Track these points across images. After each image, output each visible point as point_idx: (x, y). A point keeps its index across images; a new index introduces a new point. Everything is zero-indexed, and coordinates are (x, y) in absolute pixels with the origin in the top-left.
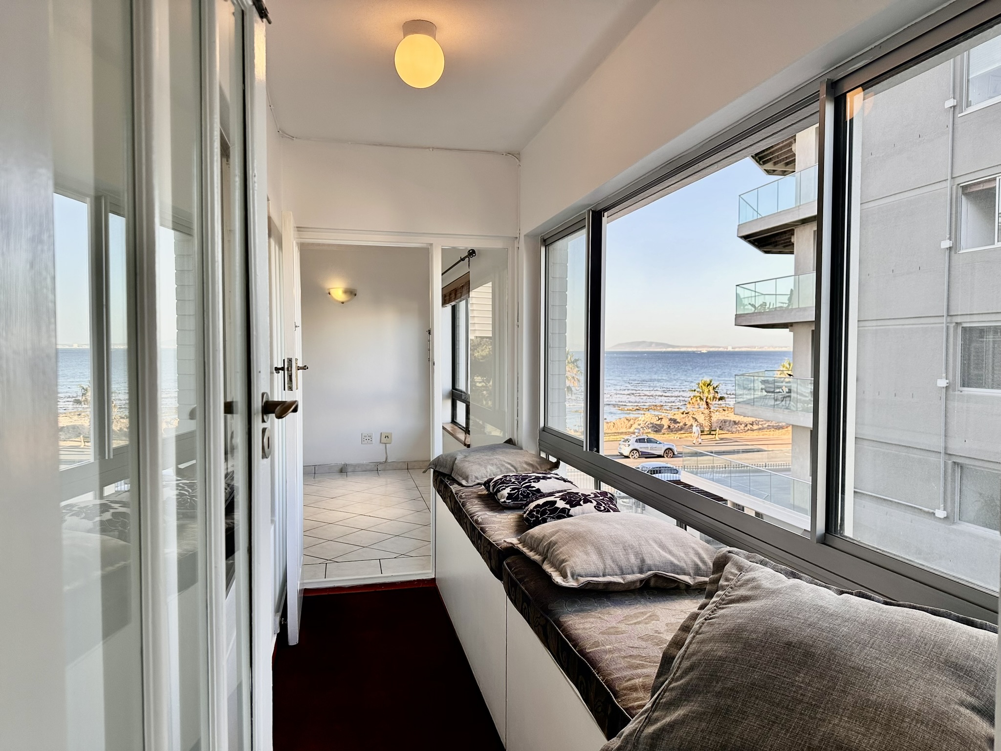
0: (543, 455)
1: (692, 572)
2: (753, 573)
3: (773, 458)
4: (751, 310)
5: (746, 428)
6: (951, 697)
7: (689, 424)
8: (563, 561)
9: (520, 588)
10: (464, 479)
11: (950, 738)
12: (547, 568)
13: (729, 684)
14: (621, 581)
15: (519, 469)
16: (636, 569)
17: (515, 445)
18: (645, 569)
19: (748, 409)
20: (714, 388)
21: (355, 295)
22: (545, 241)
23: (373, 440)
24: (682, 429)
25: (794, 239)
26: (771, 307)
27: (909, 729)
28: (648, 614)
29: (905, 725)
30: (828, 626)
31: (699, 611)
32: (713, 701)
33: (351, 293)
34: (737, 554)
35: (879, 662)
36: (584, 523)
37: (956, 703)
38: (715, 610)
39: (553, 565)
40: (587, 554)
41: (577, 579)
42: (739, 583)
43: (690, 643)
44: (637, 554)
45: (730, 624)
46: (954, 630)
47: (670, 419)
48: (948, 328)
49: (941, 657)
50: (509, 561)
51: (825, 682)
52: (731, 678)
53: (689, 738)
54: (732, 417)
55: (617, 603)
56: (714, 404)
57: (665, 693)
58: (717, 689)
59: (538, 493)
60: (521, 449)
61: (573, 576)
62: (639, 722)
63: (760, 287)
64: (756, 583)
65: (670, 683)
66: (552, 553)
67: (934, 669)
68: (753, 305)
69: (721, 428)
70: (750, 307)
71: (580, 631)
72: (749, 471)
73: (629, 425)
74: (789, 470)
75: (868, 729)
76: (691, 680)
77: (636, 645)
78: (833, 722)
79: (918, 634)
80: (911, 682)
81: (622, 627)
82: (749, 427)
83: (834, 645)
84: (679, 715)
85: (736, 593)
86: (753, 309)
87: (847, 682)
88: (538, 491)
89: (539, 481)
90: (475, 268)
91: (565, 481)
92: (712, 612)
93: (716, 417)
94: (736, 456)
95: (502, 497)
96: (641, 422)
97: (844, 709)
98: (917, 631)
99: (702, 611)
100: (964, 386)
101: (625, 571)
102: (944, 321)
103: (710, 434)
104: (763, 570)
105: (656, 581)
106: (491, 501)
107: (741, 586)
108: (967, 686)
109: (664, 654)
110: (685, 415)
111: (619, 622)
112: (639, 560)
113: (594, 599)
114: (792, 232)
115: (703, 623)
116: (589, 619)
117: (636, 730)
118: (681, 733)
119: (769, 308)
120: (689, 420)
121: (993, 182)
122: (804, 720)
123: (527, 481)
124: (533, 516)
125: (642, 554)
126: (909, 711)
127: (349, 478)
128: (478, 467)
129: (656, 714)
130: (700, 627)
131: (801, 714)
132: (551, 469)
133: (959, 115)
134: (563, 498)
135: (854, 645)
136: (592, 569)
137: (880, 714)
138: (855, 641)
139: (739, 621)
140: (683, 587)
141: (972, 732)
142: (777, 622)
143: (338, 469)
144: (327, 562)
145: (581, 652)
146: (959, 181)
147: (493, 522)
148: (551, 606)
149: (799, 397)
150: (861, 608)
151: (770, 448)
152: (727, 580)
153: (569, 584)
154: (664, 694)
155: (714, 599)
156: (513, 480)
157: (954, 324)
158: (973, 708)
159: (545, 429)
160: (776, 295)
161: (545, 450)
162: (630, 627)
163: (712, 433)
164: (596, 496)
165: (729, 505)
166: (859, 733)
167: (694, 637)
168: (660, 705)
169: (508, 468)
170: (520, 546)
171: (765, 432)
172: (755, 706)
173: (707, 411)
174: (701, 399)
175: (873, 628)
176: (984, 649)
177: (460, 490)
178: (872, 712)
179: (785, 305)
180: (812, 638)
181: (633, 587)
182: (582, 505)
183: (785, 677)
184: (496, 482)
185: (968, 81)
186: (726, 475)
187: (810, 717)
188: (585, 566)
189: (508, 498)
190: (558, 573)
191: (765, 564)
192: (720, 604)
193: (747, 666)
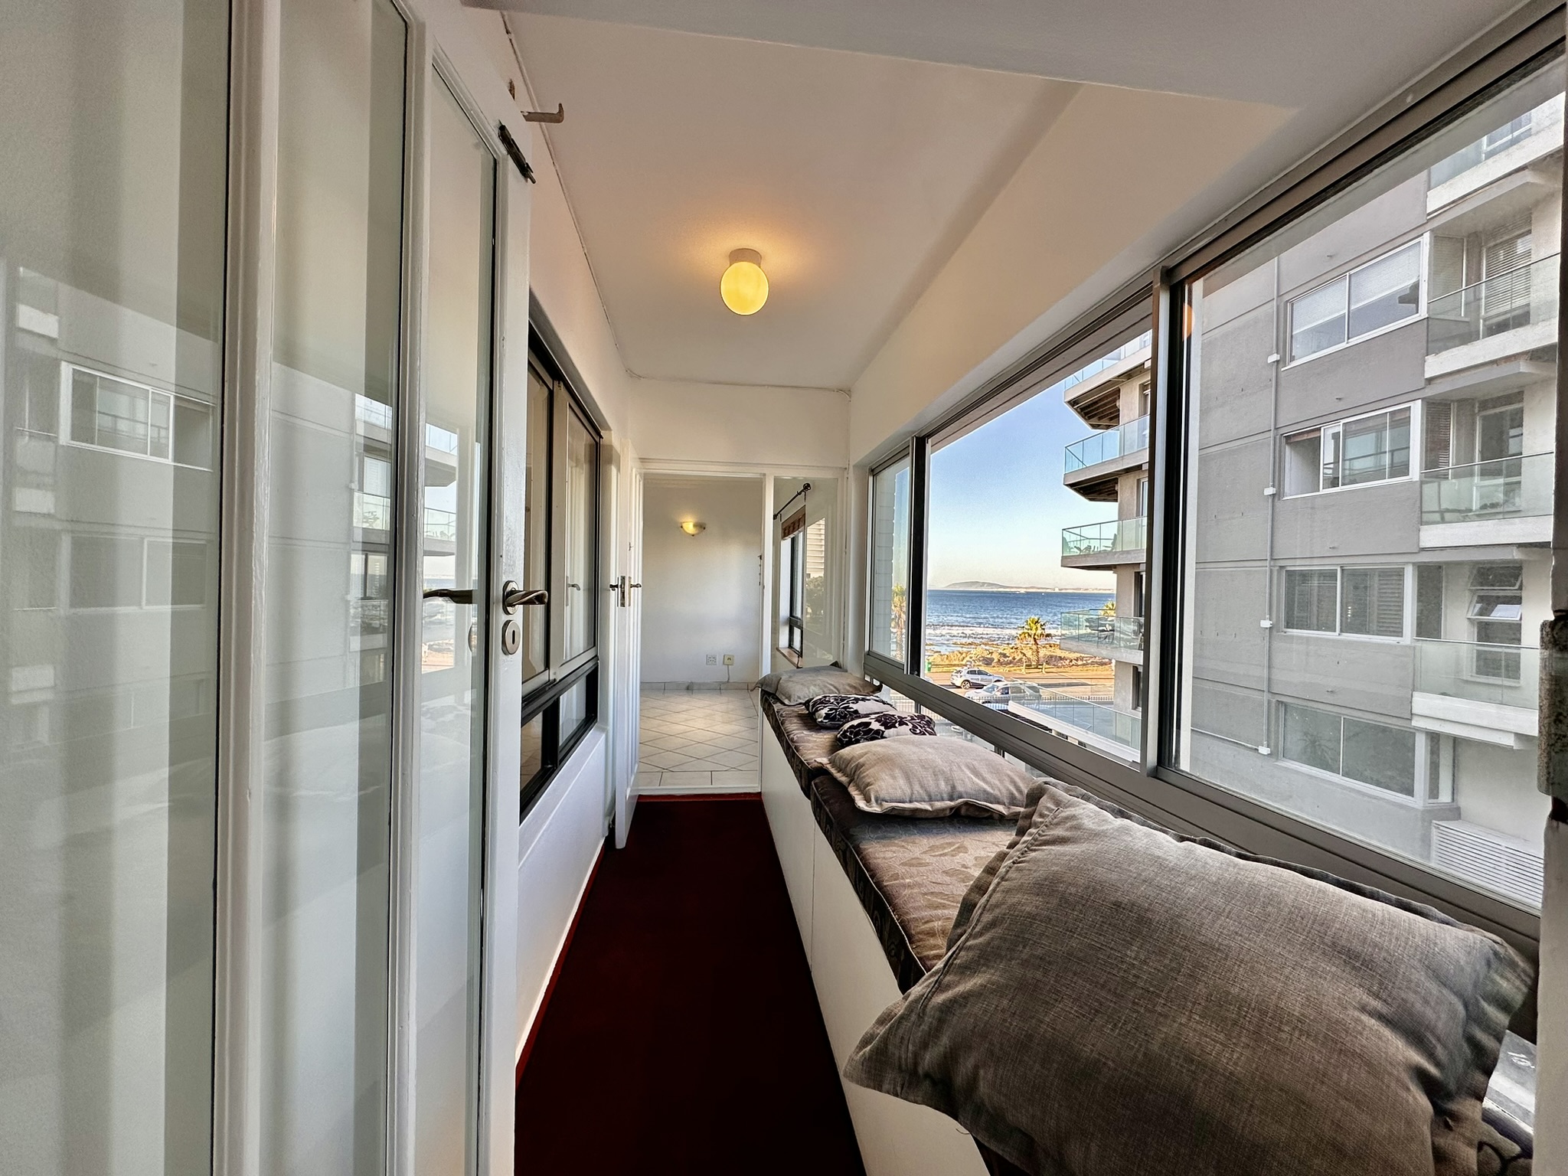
0: (868, 679)
1: (1006, 801)
2: (1073, 809)
3: (1096, 691)
4: (1076, 552)
5: (1071, 664)
6: (1346, 998)
7: (1018, 658)
8: (868, 784)
9: (825, 809)
10: (787, 698)
11: (1352, 1063)
12: (853, 792)
13: (1039, 952)
14: (929, 808)
15: (842, 691)
16: (945, 796)
17: (841, 668)
18: (955, 796)
19: (1073, 644)
20: (1041, 625)
21: (704, 528)
22: (873, 471)
23: (717, 663)
24: (1011, 662)
25: (1118, 488)
26: (1096, 550)
27: (1290, 1042)
28: (957, 845)
29: (1284, 1036)
30: (1169, 884)
31: (1007, 850)
32: (1018, 972)
33: (700, 526)
34: (1055, 786)
35: (1240, 938)
36: (894, 745)
37: (1355, 1008)
38: (1026, 851)
39: (858, 788)
40: (894, 778)
41: (881, 804)
42: (1056, 820)
43: (994, 890)
44: (947, 780)
45: (1040, 873)
46: (1340, 901)
47: (1000, 654)
48: (1271, 571)
49: (1326, 937)
50: (817, 781)
51: (1167, 962)
52: (1042, 944)
53: (985, 1018)
54: (1059, 653)
55: (922, 832)
56: (1042, 642)
57: (960, 951)
58: (1024, 956)
59: (856, 714)
60: (846, 671)
61: (877, 801)
62: (928, 986)
63: (1085, 532)
64: (1075, 822)
65: (967, 940)
66: (859, 775)
67: (1317, 955)
68: (1079, 549)
69: (1047, 663)
70: (1075, 550)
71: (879, 861)
72: (1073, 703)
73: (962, 657)
74: (1112, 703)
75: (1229, 1037)
76: (992, 939)
77: (939, 881)
78: (1179, 1021)
79: (1289, 902)
80: (1287, 971)
81: (927, 858)
82: (1074, 662)
83: (1177, 910)
84: (975, 984)
85: (1052, 832)
86: (1079, 552)
87: (1198, 965)
88: (856, 712)
89: (857, 702)
90: (811, 503)
91: (884, 703)
92: (1022, 854)
93: (1043, 652)
94: (1061, 689)
95: (820, 717)
96: (973, 655)
97: (1194, 1003)
98: (1289, 899)
99: (1012, 851)
100: (1287, 628)
101: (933, 797)
102: (1268, 565)
103: (1037, 668)
104: (1084, 806)
105: (967, 810)
106: (809, 721)
107: (1057, 824)
108: (1367, 982)
109: (964, 899)
110: (1014, 650)
111: (925, 853)
112: (949, 787)
113: (900, 825)
114: (1116, 481)
115: (1010, 867)
116: (891, 848)
117: (923, 996)
118: (976, 1010)
119: (1093, 551)
120: (1018, 655)
121: (1317, 432)
122: (1138, 1012)
123: (845, 702)
124: (846, 736)
125: (953, 780)
126: (1288, 1016)
127: (694, 696)
128: (801, 687)
129: (948, 978)
130: (1007, 872)
131: (1134, 1003)
132: (873, 692)
133: (1283, 369)
134: (878, 720)
135: (1204, 913)
136: (899, 794)
137: (1246, 1016)
138: (1205, 907)
139: (1055, 868)
140: (996, 817)
141: (1384, 1056)
142: (1101, 873)
143: (685, 687)
144: (664, 770)
145: (878, 884)
146: (1281, 431)
147: (808, 741)
148: (852, 831)
149: (1122, 636)
150: (1210, 861)
151: (1093, 682)
152: (1042, 816)
153: (873, 809)
154: (959, 953)
155: (1025, 838)
156: (832, 701)
157: (1278, 568)
158: (1381, 1017)
159: (869, 653)
160: (1100, 539)
161: (869, 673)
162: (935, 859)
163: (1040, 667)
164: (913, 719)
165: (1053, 734)
166: (1217, 1042)
167: (999, 883)
168: (953, 966)
169: (830, 690)
170: (829, 766)
171: (1090, 667)
172: (1073, 985)
173: (1034, 647)
174: (1030, 635)
175: (1231, 890)
176: (1386, 930)
177: (781, 709)
178: (1235, 1012)
179: (1109, 549)
180: (1148, 899)
181: (942, 815)
182: (896, 727)
183: (1112, 949)
184: (816, 702)
185: (1292, 337)
186: (1051, 706)
187: (1147, 1009)
188: (891, 791)
189: (825, 718)
190: (861, 797)
191: (1088, 799)
192: (1032, 845)
193: (1063, 929)
